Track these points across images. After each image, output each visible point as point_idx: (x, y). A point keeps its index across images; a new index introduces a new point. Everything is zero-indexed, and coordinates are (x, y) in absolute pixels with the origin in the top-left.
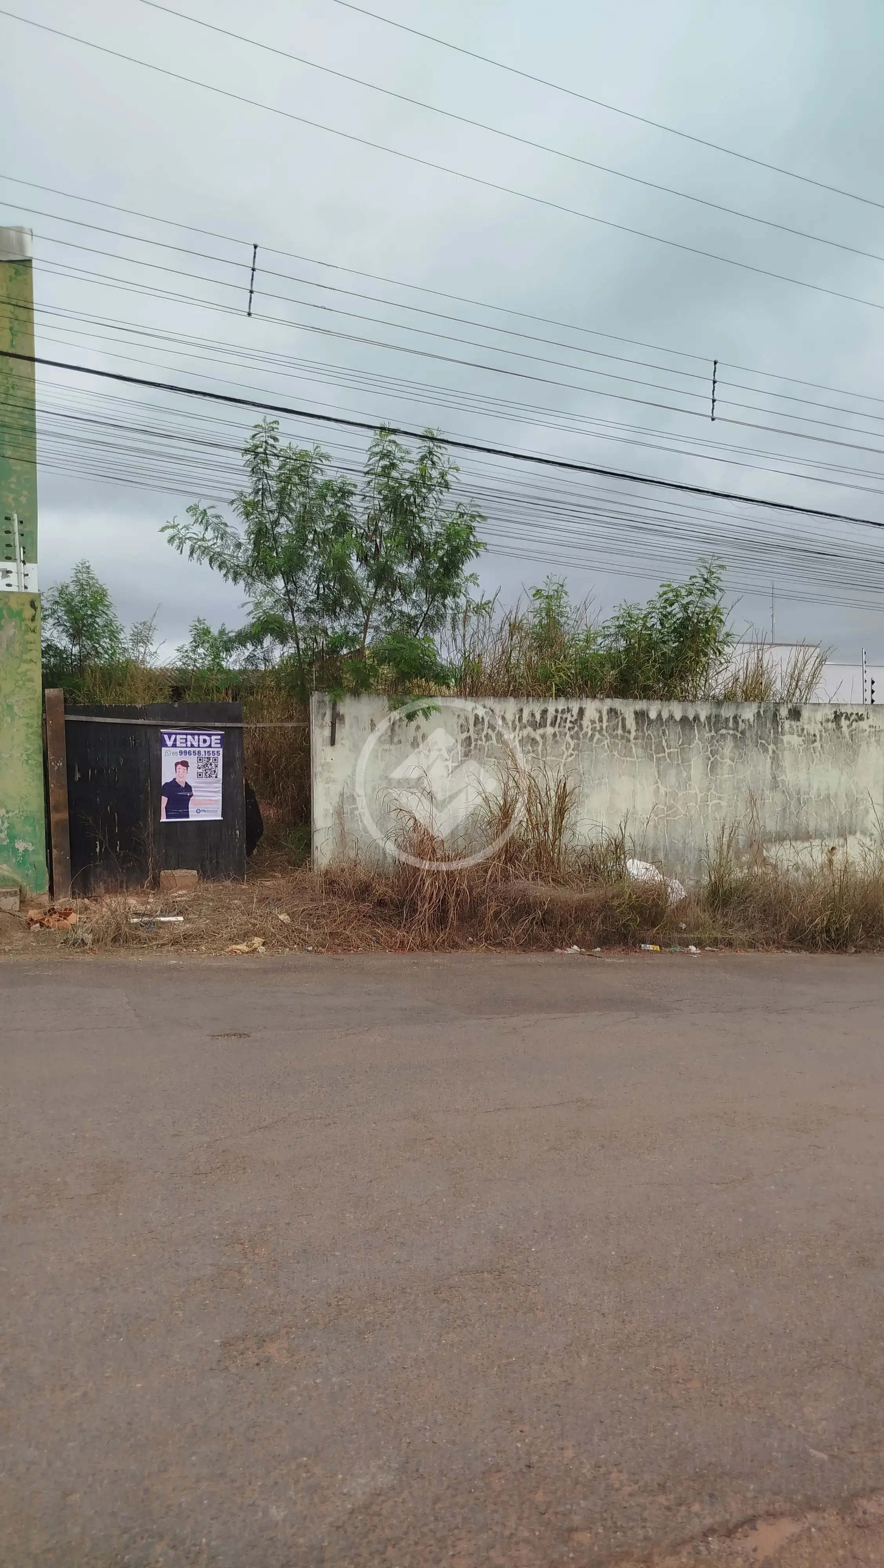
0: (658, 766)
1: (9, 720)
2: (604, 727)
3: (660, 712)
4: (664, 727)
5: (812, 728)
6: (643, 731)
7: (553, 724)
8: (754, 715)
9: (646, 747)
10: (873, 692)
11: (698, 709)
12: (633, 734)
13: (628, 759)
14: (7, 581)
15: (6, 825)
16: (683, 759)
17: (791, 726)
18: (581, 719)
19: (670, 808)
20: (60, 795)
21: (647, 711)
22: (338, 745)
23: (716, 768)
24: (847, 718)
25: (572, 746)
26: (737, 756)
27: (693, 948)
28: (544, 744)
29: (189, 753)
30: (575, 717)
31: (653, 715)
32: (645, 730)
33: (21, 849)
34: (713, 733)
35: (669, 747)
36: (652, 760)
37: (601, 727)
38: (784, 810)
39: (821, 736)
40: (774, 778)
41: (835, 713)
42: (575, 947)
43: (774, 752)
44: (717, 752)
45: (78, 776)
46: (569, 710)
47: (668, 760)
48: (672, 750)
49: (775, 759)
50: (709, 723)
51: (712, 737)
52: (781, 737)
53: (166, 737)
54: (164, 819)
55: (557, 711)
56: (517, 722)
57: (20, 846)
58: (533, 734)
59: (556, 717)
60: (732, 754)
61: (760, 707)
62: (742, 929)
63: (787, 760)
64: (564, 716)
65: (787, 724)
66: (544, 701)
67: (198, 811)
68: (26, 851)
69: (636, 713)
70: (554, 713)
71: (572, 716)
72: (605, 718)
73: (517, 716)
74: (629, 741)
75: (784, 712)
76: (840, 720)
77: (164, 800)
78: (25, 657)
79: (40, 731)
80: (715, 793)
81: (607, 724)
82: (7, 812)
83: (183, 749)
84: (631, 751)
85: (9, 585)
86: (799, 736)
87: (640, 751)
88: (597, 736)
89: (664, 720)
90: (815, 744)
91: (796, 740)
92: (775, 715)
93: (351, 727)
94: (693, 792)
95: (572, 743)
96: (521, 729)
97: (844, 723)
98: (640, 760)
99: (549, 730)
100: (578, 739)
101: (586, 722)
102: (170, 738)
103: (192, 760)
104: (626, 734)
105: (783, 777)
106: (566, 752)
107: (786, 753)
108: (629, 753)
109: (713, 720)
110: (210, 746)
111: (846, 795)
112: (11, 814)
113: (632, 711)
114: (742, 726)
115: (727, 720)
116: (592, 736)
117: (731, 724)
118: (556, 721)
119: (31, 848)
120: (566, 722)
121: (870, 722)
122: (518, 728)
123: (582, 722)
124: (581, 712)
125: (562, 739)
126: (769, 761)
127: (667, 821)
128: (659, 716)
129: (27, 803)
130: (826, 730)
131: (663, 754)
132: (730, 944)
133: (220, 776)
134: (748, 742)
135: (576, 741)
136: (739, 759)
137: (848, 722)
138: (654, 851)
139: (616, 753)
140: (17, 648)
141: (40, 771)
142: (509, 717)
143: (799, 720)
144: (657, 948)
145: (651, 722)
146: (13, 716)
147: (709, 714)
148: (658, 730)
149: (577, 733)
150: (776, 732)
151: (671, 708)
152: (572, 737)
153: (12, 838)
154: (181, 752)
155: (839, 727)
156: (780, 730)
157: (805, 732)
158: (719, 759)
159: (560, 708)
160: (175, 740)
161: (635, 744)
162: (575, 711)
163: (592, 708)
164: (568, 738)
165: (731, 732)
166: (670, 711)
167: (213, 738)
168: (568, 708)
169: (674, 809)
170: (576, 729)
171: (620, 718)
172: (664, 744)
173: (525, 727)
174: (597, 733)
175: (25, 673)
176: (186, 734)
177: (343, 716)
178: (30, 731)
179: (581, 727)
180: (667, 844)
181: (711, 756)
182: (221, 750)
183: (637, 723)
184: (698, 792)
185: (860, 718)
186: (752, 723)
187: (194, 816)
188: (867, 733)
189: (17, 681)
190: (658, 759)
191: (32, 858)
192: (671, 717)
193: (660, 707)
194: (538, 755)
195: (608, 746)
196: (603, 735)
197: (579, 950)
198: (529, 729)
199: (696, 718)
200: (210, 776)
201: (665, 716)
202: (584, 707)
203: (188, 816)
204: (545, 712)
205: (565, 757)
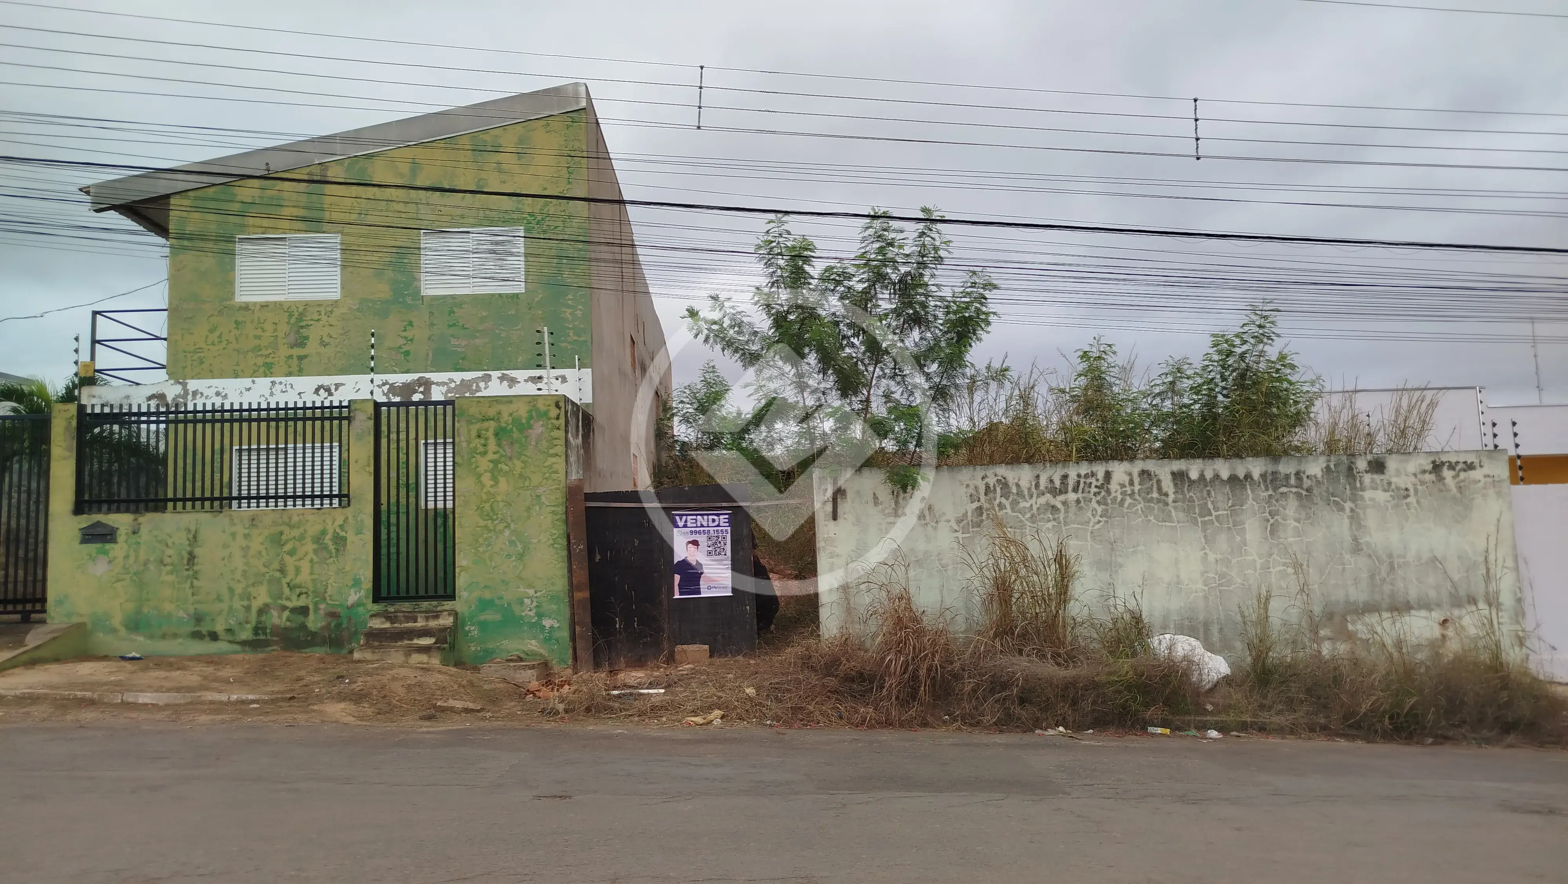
0: (1204, 530)
1: (538, 508)
2: (1136, 491)
3: (1203, 472)
4: (1208, 488)
5: (1401, 482)
6: (1183, 493)
7: (1075, 490)
8: (1322, 470)
9: (1188, 510)
10: (1495, 436)
11: (1251, 467)
12: (1172, 497)
13: (1167, 524)
14: (539, 385)
15: (535, 604)
16: (1234, 521)
17: (1373, 480)
18: (1108, 483)
19: (1222, 576)
20: (582, 576)
21: (1187, 470)
22: (840, 520)
23: (1277, 531)
24: (1452, 467)
25: (1099, 513)
26: (1303, 516)
27: (1213, 734)
28: (1066, 512)
29: (699, 532)
30: (1101, 481)
31: (1194, 475)
32: (1186, 492)
33: (548, 626)
34: (1270, 492)
35: (1216, 509)
36: (1196, 524)
37: (1133, 491)
38: (1372, 577)
39: (1416, 491)
40: (1355, 539)
41: (1434, 462)
42: (1061, 729)
43: (1352, 510)
44: (1277, 513)
45: (598, 557)
46: (1093, 474)
47: (1216, 524)
48: (1220, 513)
49: (1355, 518)
50: (1265, 481)
51: (1270, 496)
52: (1360, 493)
53: (677, 518)
54: (677, 596)
55: (1079, 476)
56: (1033, 490)
57: (547, 623)
58: (1053, 501)
59: (1078, 482)
60: (1297, 515)
61: (1329, 461)
62: (1280, 713)
63: (1371, 519)
64: (1088, 481)
65: (1367, 478)
66: (1064, 467)
67: (709, 588)
68: (552, 627)
69: (1173, 474)
70: (1076, 478)
71: (1097, 480)
72: (1136, 480)
73: (1034, 483)
74: (1167, 504)
75: (1361, 464)
76: (1441, 471)
77: (677, 578)
78: (551, 451)
79: (564, 517)
80: (1278, 558)
81: (1139, 487)
82: (536, 592)
83: (693, 529)
84: (1170, 516)
85: (539, 389)
86: (1385, 491)
87: (1181, 515)
88: (1129, 500)
89: (1208, 480)
90: (1409, 500)
91: (1381, 496)
92: (1350, 469)
93: (853, 502)
94: (1250, 558)
95: (1099, 509)
96: (1038, 496)
97: (1447, 473)
98: (1181, 524)
99: (1072, 496)
100: (1106, 504)
101: (1114, 486)
102: (681, 519)
103: (702, 539)
104: (1163, 497)
105: (1368, 539)
106: (1093, 519)
107: (1369, 511)
108: (1169, 518)
109: (1269, 478)
110: (718, 526)
111: (1459, 558)
112: (538, 594)
113: (1169, 472)
114: (1307, 483)
115: (1287, 477)
116: (1123, 500)
117: (1293, 481)
118: (1078, 486)
119: (556, 625)
120: (1090, 487)
121: (1486, 470)
122: (1035, 496)
123: (1109, 486)
124: (1108, 475)
125: (1087, 505)
126: (1347, 522)
127: (1220, 591)
128: (1202, 476)
129: (553, 584)
130: (1423, 483)
131: (1210, 518)
132: (1262, 729)
133: (729, 553)
134: (1317, 500)
135: (1104, 507)
136: (1306, 519)
137: (1452, 473)
138: (1206, 625)
139: (1152, 518)
140: (544, 444)
141: (565, 553)
142: (1024, 484)
143: (1383, 473)
144: (1168, 731)
145: (1192, 482)
146: (541, 505)
147: (1263, 471)
148: (1201, 491)
149: (1104, 498)
150: (1353, 488)
151: (1215, 467)
152: (1098, 502)
153: (540, 615)
154: (692, 532)
155: (1441, 479)
156: (1358, 485)
157: (1393, 486)
158: (1280, 521)
159: (1083, 473)
160: (686, 521)
161: (1175, 508)
162: (1101, 475)
163: (1120, 470)
164: (1094, 504)
165: (1294, 490)
166: (1214, 470)
167: (722, 517)
168: (1092, 472)
169: (1228, 578)
170: (1103, 493)
171: (1155, 481)
172: (1210, 506)
173: (1043, 494)
174: (1128, 498)
175: (550, 467)
176: (697, 515)
177: (844, 490)
178: (556, 517)
179: (1108, 492)
180: (1222, 617)
181: (1269, 517)
182: (729, 528)
183: (1176, 485)
184: (1257, 558)
185: (1470, 467)
186: (1320, 479)
187: (705, 593)
188: (1481, 484)
189: (545, 474)
190: (1204, 523)
191: (557, 634)
192: (1217, 476)
193: (1202, 466)
194: (1060, 523)
195: (1142, 511)
196: (1135, 500)
197: (1064, 731)
198: (1048, 496)
199: (1248, 476)
200: (719, 554)
201: (1209, 475)
202: (1110, 470)
203: (699, 593)
204: (1065, 477)
205: (1091, 524)
